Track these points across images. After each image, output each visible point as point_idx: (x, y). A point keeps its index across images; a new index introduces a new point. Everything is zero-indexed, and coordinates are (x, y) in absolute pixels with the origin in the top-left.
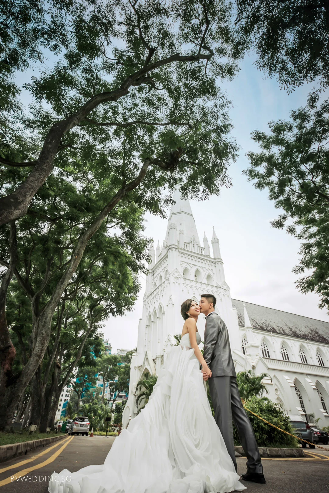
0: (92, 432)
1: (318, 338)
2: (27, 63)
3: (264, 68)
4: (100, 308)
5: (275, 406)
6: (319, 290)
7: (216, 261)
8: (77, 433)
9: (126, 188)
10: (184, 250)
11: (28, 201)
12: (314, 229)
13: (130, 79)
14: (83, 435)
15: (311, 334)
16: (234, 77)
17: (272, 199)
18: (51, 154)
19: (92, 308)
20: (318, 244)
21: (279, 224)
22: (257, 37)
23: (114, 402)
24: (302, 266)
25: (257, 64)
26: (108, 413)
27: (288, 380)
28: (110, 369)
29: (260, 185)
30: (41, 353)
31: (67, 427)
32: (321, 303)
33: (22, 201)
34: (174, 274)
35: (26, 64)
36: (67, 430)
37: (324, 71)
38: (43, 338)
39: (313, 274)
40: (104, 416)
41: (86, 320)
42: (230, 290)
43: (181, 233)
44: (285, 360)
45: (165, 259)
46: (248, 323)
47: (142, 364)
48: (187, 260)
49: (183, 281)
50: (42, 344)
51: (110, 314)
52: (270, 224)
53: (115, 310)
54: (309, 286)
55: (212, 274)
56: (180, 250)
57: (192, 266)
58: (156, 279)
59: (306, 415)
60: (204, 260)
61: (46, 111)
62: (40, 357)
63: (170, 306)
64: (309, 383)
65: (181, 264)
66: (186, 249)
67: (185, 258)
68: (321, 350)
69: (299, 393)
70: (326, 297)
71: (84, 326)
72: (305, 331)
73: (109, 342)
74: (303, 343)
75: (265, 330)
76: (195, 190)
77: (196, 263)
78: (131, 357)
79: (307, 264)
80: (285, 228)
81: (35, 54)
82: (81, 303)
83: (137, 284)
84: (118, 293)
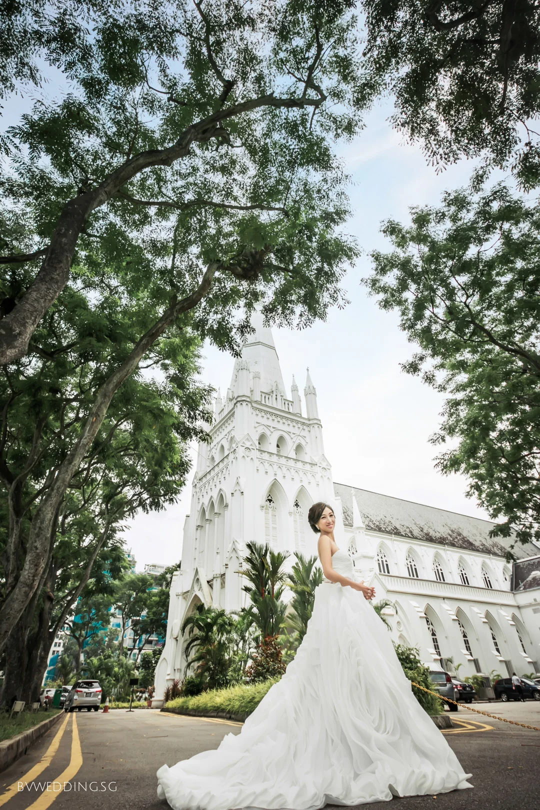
0: (107, 704)
1: (460, 542)
2: (11, 84)
3: (402, 128)
4: (122, 499)
5: (408, 652)
6: (467, 470)
7: (311, 422)
8: (80, 708)
9: (178, 307)
10: (261, 404)
11: (29, 332)
12: (463, 377)
13: (193, 130)
14: (89, 710)
15: (451, 536)
16: (355, 137)
17: (405, 329)
18: (66, 254)
19: (107, 498)
20: (470, 401)
21: (413, 368)
22: (393, 77)
23: (140, 651)
24: (443, 433)
25: (392, 121)
26: (129, 671)
27: (417, 607)
28: (134, 598)
29: (386, 304)
30: (34, 580)
31: (62, 698)
32: (468, 489)
33: (20, 334)
34: (244, 443)
35: (8, 84)
36: (62, 703)
37: (493, 143)
38: (38, 555)
39: (459, 445)
40: (123, 676)
41: (96, 519)
42: (332, 469)
43: (257, 377)
44: (412, 577)
45: (229, 418)
46: (358, 521)
47: (189, 589)
48: (264, 421)
49: (258, 453)
50: (36, 565)
51: (140, 509)
52: (400, 368)
53: (148, 502)
54: (453, 464)
55: (303, 443)
56: (255, 405)
57: (272, 430)
58: (214, 451)
59: (441, 660)
60: (292, 420)
61: (41, 168)
62: (31, 587)
63: (237, 494)
64: (446, 612)
65: (255, 427)
66: (263, 402)
67: (263, 417)
68: (465, 560)
69: (431, 627)
70: (477, 480)
71: (93, 529)
72: (441, 531)
73: (131, 554)
74: (439, 551)
75: (383, 531)
76: (287, 312)
77: (280, 426)
78: (171, 578)
79: (451, 430)
80: (421, 374)
81: (26, 70)
82: (89, 491)
83: (185, 459)
84: (155, 475)
